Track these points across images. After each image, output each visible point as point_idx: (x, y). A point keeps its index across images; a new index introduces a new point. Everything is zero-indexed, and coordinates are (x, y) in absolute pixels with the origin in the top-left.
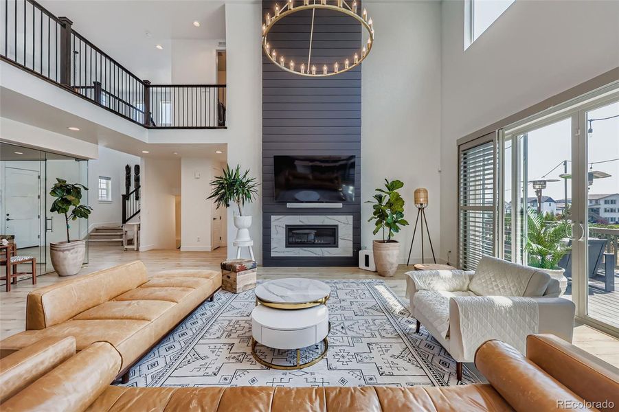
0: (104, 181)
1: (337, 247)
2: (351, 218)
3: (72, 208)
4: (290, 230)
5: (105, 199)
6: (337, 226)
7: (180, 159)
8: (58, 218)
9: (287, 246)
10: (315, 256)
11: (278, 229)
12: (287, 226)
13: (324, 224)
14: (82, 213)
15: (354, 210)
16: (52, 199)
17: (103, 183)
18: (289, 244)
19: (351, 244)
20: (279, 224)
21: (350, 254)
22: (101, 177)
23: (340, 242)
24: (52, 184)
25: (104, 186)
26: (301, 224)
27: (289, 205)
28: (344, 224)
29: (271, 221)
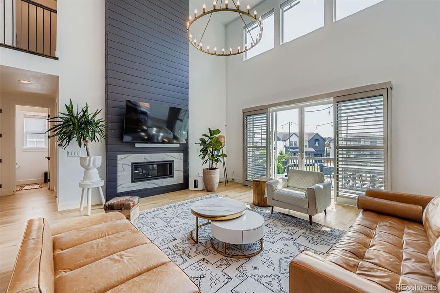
1: (173, 177)
2: (182, 154)
6: (173, 161)
9: (133, 182)
10: (156, 186)
11: (125, 166)
12: (133, 163)
13: (164, 160)
15: (184, 149)
18: (135, 179)
19: (182, 174)
20: (125, 162)
21: (182, 181)
23: (175, 173)
26: (146, 161)
27: (137, 145)
28: (177, 159)
29: (116, 159)
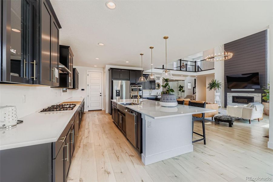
0: (189, 83)
3: (182, 90)
4: (234, 97)
5: (189, 88)
6: (254, 97)
7: (206, 77)
8: (180, 92)
9: (233, 102)
11: (230, 97)
13: (248, 96)
14: (183, 91)
16: (179, 89)
17: (189, 84)
20: (230, 96)
22: (188, 83)
24: (179, 86)
25: (189, 85)
26: (238, 96)
27: (232, 90)
29: (227, 94)
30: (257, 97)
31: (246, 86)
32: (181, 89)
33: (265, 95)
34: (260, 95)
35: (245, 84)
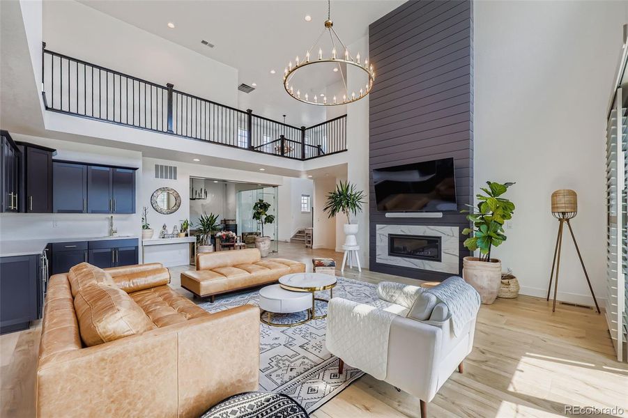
0: (306, 198)
1: (440, 261)
3: (263, 217)
4: (393, 239)
5: (306, 211)
6: (440, 238)
9: (389, 255)
10: (416, 267)
12: (389, 235)
13: (426, 235)
14: (270, 220)
15: (461, 221)
18: (392, 253)
19: (456, 260)
21: (456, 271)
22: (303, 195)
23: (444, 256)
25: (306, 201)
26: (402, 234)
27: (388, 215)
29: (375, 229)
30: (449, 237)
31: (425, 206)
32: (259, 213)
33: (469, 230)
34: (456, 229)
35: (424, 199)
